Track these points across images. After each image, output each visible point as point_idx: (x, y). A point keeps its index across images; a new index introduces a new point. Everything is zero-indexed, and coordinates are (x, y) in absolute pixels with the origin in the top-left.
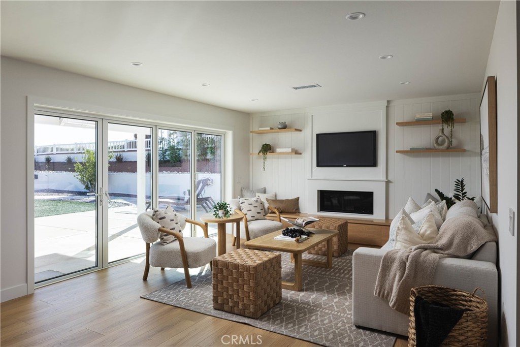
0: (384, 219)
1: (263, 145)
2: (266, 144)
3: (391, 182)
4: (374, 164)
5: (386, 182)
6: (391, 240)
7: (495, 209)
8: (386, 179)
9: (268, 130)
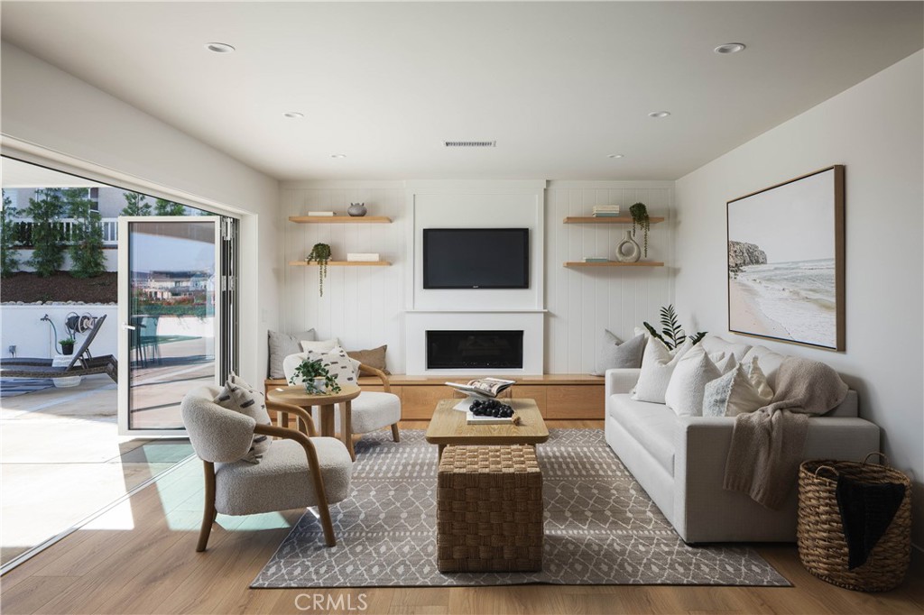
0: (542, 374)
1: (317, 246)
2: (320, 245)
3: (554, 316)
4: (524, 283)
5: (544, 313)
6: (716, 401)
7: (841, 346)
8: (544, 308)
9: (329, 217)
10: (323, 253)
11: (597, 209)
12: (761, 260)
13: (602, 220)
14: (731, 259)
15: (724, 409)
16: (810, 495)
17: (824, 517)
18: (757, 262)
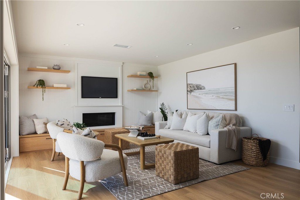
0: (122, 126)
3: (125, 107)
4: (116, 97)
5: (123, 106)
6: (216, 125)
7: (236, 110)
8: (122, 105)
9: (46, 69)
10: (42, 83)
11: (139, 73)
12: (202, 88)
13: (141, 76)
14: (188, 89)
15: (219, 127)
16: (249, 145)
17: (255, 150)
18: (201, 89)
